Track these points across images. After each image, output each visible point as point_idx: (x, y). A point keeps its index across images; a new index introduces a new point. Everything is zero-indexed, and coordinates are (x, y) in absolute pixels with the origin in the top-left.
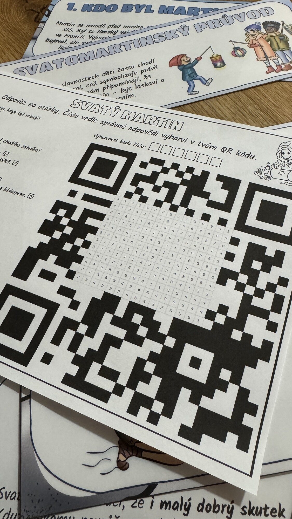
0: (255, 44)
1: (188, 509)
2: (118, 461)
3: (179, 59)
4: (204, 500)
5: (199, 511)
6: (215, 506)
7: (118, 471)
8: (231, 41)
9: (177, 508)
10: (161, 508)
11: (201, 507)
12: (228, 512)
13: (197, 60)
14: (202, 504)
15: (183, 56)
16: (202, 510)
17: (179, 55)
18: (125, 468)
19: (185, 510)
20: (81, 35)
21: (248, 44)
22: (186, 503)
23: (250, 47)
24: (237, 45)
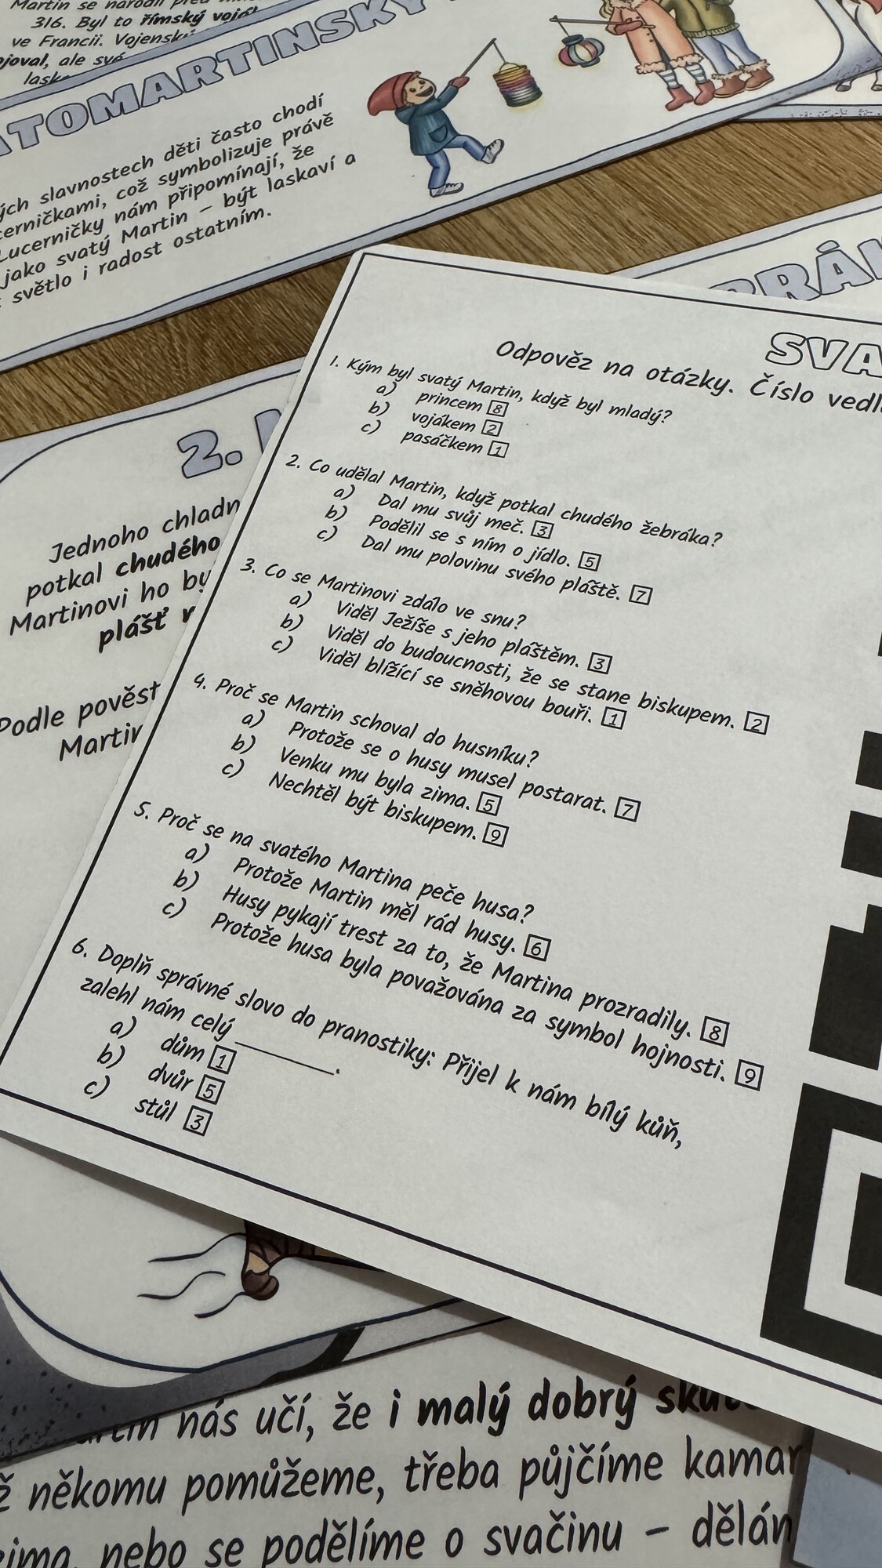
0: (632, 22)
1: (500, 1415)
2: (246, 1276)
3: (398, 88)
4: (547, 1384)
5: (533, 1416)
6: (580, 1399)
7: (247, 1304)
8: (555, 19)
9: (469, 1417)
10: (422, 1420)
11: (538, 1405)
12: (620, 1410)
13: (455, 86)
14: (543, 1397)
15: (411, 76)
16: (542, 1413)
17: (399, 77)
18: (266, 1291)
19: (493, 1418)
20: (91, 36)
21: (609, 23)
22: (495, 1399)
23: (616, 33)
24: (573, 30)
